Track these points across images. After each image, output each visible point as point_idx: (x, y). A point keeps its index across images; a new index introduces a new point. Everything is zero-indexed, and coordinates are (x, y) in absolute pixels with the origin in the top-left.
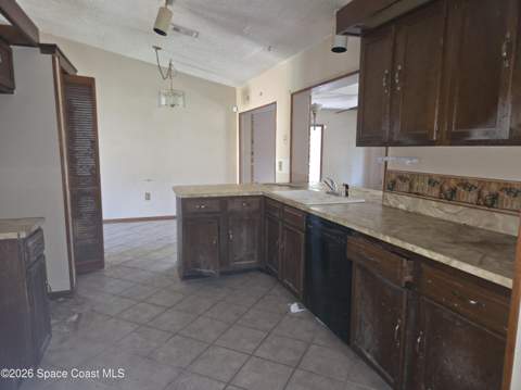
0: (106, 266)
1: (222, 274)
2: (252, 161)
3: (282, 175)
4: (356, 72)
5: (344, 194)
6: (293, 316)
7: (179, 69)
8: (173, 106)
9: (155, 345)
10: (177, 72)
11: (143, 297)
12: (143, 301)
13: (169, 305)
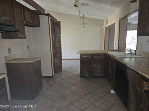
0: (63, 71)
1: (91, 77)
2: (109, 42)
3: (116, 47)
4: (138, 10)
5: (135, 54)
6: (112, 94)
7: (86, 16)
8: (84, 27)
9: (67, 94)
10: (85, 17)
11: (68, 80)
12: (68, 82)
13: (74, 84)
